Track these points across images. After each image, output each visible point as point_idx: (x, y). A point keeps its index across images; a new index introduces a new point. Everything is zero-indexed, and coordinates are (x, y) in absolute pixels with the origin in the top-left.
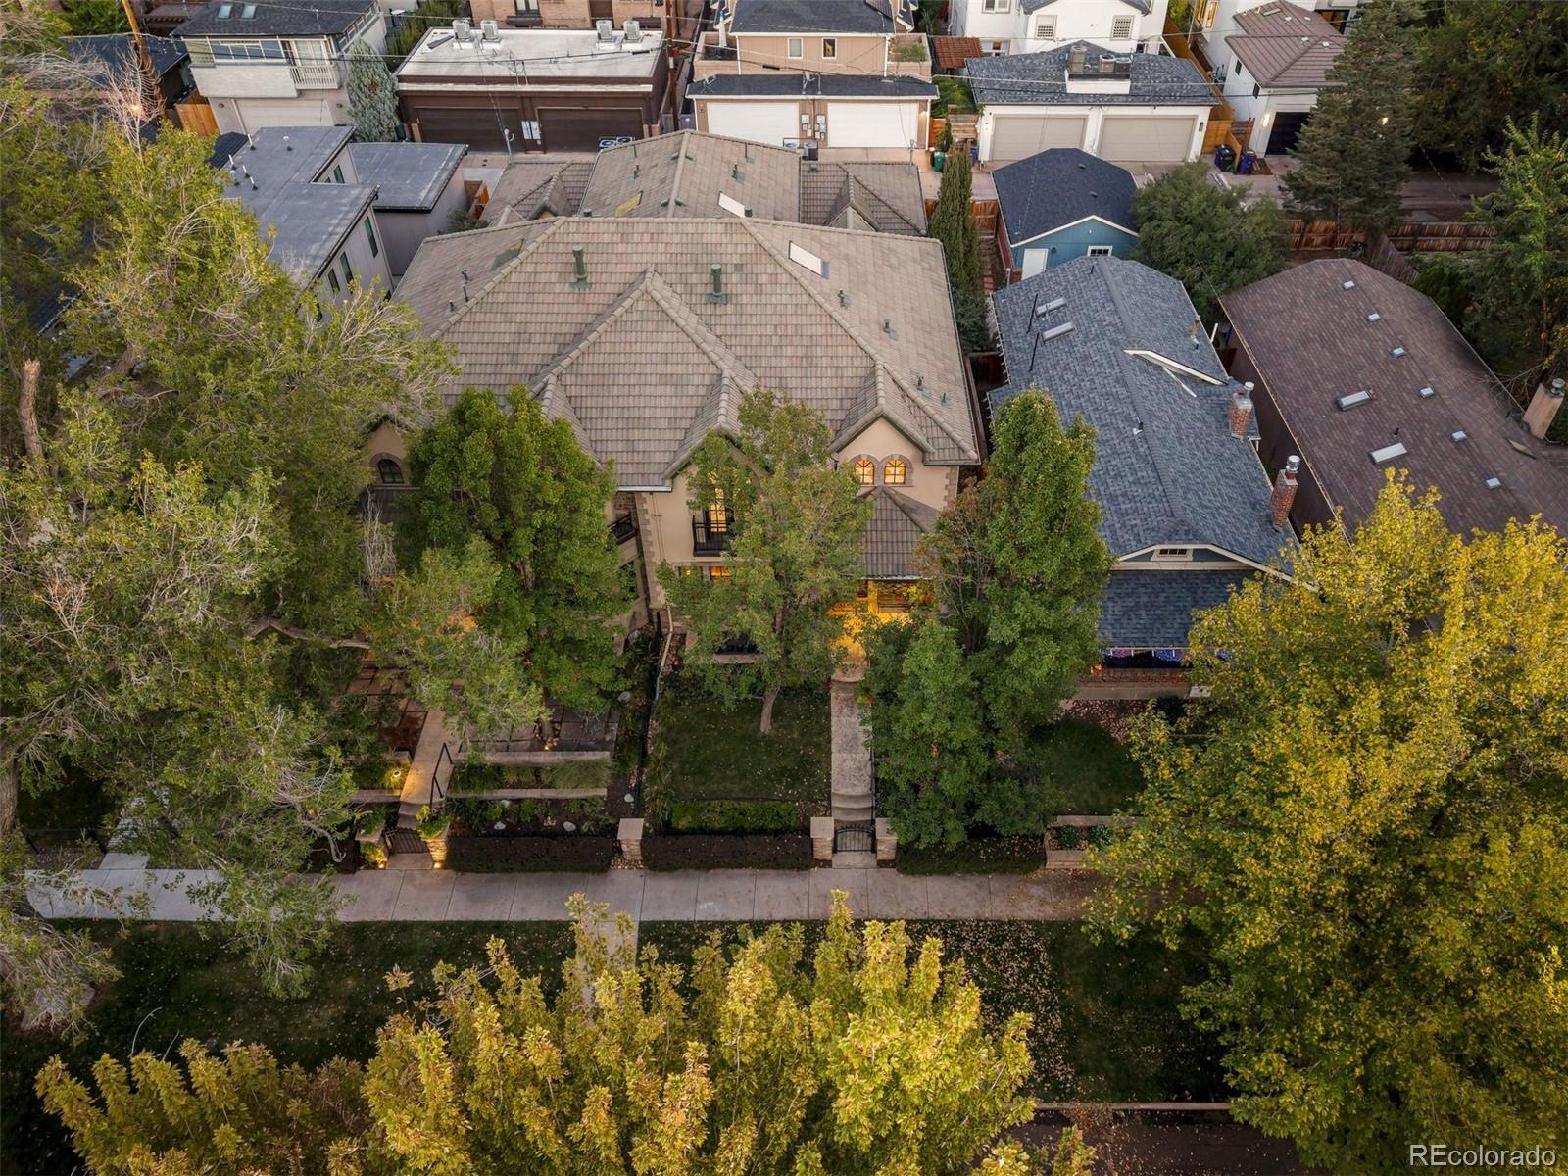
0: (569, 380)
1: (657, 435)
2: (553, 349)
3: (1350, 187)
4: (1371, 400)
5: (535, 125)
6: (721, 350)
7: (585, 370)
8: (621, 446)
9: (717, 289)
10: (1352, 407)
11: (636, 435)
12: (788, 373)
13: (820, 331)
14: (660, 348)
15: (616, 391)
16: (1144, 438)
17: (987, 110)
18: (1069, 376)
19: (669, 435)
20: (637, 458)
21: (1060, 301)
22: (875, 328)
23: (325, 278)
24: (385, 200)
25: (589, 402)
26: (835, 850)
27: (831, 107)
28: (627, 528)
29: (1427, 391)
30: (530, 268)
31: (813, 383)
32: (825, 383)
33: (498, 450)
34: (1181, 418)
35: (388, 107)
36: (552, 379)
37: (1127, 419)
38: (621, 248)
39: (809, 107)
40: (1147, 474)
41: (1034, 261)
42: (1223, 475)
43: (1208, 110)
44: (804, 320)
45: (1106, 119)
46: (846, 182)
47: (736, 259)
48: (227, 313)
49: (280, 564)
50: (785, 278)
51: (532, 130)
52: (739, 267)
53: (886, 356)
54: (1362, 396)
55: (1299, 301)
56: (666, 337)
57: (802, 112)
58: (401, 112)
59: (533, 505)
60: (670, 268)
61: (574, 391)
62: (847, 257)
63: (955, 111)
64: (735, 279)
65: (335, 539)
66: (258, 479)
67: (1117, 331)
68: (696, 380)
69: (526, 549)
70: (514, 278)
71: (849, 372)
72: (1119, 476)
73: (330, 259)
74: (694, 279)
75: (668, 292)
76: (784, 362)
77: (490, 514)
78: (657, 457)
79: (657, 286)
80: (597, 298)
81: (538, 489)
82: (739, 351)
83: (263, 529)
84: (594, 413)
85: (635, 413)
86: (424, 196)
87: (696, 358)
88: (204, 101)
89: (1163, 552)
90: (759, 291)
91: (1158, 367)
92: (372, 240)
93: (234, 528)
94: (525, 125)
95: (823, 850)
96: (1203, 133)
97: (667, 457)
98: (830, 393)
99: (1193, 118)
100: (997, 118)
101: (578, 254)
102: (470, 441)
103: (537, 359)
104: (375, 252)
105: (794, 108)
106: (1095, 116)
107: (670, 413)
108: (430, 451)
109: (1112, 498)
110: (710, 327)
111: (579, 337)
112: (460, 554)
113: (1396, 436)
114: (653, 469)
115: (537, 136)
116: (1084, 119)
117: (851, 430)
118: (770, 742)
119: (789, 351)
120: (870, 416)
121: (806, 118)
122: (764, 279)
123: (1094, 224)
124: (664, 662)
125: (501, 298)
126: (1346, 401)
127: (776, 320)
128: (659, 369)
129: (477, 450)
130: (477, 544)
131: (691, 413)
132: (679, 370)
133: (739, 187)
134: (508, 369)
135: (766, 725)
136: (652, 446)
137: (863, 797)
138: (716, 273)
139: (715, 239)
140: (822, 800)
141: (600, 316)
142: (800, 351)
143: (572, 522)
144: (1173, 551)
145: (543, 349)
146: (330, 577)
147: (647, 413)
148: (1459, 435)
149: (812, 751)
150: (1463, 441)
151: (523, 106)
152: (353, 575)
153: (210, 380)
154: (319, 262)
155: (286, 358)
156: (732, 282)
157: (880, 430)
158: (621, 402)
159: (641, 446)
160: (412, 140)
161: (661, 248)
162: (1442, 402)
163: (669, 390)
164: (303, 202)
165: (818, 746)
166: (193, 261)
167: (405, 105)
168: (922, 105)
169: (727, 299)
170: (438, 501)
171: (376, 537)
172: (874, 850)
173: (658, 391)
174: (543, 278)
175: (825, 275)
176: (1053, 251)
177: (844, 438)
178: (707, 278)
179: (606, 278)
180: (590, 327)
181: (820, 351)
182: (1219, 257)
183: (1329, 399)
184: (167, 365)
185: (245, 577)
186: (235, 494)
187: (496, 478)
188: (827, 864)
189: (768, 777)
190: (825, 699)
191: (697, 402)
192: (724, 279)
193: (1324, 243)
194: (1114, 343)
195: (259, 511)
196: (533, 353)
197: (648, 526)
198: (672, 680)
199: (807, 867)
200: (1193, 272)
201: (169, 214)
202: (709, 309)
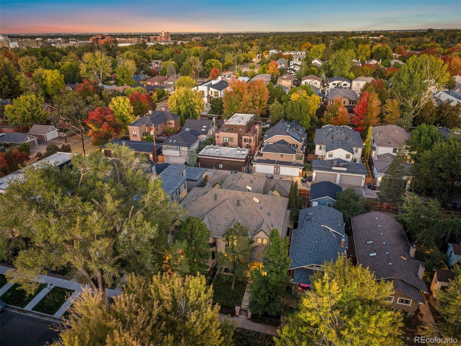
0: (209, 216)
1: (222, 228)
2: (208, 210)
3: (390, 197)
4: (373, 243)
5: (222, 165)
6: (236, 214)
7: (213, 215)
8: (215, 229)
9: (238, 204)
10: (369, 244)
11: (218, 227)
12: (248, 220)
13: (255, 213)
14: (226, 212)
15: (217, 219)
16: (318, 243)
17: (314, 171)
18: (309, 229)
19: (224, 228)
20: (218, 231)
21: (312, 213)
22: (266, 214)
23: (175, 193)
24: (189, 178)
25: (212, 220)
26: (240, 314)
27: (281, 167)
28: (214, 244)
29: (384, 243)
30: (208, 196)
31: (252, 222)
32: (254, 223)
33: (192, 226)
34: (329, 241)
35: (195, 160)
36: (207, 216)
37: (316, 239)
38: (224, 194)
39: (276, 167)
40: (316, 250)
41: (315, 204)
42: (335, 253)
43: (365, 176)
44: (253, 211)
45: (341, 175)
46: (276, 184)
47: (243, 199)
48: (158, 203)
49: (156, 236)
50: (251, 203)
51: (221, 166)
52: (243, 200)
53: (267, 219)
54: (372, 242)
55: (366, 220)
56: (227, 211)
57: (275, 168)
58: (198, 161)
59: (196, 236)
60: (231, 199)
61: (210, 218)
62: (265, 200)
63: (308, 170)
64: (242, 202)
65: (164, 236)
66: (157, 225)
67: (321, 221)
68: (231, 219)
69: (193, 243)
70: (205, 197)
71: (259, 221)
72: (311, 250)
73: (177, 190)
74: (235, 201)
75: (230, 203)
76: (248, 218)
77: (189, 237)
78: (221, 232)
79: (228, 202)
80: (218, 202)
81: (197, 234)
82: (240, 215)
83: (156, 231)
84: (212, 223)
85: (219, 223)
86: (197, 178)
87: (231, 215)
88: (163, 155)
89: (316, 266)
90: (246, 204)
91: (329, 230)
92: (185, 186)
93: (153, 230)
94: (220, 165)
95: (237, 313)
96: (364, 181)
97: (223, 232)
98: (255, 225)
99: (362, 177)
100: (316, 173)
101: (216, 195)
102: (188, 224)
103: (205, 212)
104: (185, 188)
105: (273, 167)
106: (339, 175)
107: (225, 224)
108: (182, 225)
109: (308, 254)
110: (236, 210)
111: (213, 209)
112: (182, 242)
113: (375, 251)
114: (220, 234)
115: (222, 167)
116: (336, 175)
117: (256, 232)
118: (233, 291)
119: (249, 216)
120: (260, 230)
121: (275, 169)
122: (247, 203)
123: (327, 198)
124: (217, 273)
125: (202, 201)
126: (368, 243)
127: (248, 210)
128: (225, 216)
129: (189, 226)
130: (185, 241)
131: (229, 225)
132: (228, 217)
133: (251, 184)
134: (200, 213)
135: (233, 288)
136: (220, 230)
137: (246, 306)
138: (238, 201)
139: (240, 195)
140: (240, 304)
141: (217, 206)
142: (251, 216)
143: (201, 240)
144: (318, 266)
145: (207, 210)
146: (162, 242)
147: (221, 224)
148: (387, 253)
149: (240, 294)
150: (388, 254)
151: (220, 162)
152: (165, 242)
153: (154, 212)
154: (175, 190)
155: (164, 210)
156: (241, 202)
157: (262, 233)
158: (218, 221)
159: (219, 229)
160: (198, 167)
161: (230, 195)
162: (387, 246)
163: (226, 220)
164: (175, 179)
165: (242, 294)
166: (156, 196)
167: (198, 160)
168: (300, 169)
169: (240, 205)
170: (182, 233)
171: (170, 237)
172: (247, 316)
173: (224, 220)
174: (210, 198)
175: (259, 203)
176: (319, 203)
177: (255, 233)
178: (237, 201)
179: (220, 199)
180: (215, 207)
181: (254, 217)
182: (351, 209)
183: (365, 242)
184: (149, 209)
185: (152, 237)
186: (154, 226)
187: (191, 230)
188: (238, 317)
189: (230, 297)
190: (246, 285)
191: (230, 223)
192: (240, 202)
193: (386, 208)
194: (319, 223)
195: (156, 229)
196: (205, 211)
197: (218, 244)
198: (218, 276)
199: (234, 316)
200: (345, 211)
201: (154, 190)
202: (236, 207)
